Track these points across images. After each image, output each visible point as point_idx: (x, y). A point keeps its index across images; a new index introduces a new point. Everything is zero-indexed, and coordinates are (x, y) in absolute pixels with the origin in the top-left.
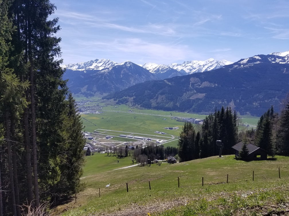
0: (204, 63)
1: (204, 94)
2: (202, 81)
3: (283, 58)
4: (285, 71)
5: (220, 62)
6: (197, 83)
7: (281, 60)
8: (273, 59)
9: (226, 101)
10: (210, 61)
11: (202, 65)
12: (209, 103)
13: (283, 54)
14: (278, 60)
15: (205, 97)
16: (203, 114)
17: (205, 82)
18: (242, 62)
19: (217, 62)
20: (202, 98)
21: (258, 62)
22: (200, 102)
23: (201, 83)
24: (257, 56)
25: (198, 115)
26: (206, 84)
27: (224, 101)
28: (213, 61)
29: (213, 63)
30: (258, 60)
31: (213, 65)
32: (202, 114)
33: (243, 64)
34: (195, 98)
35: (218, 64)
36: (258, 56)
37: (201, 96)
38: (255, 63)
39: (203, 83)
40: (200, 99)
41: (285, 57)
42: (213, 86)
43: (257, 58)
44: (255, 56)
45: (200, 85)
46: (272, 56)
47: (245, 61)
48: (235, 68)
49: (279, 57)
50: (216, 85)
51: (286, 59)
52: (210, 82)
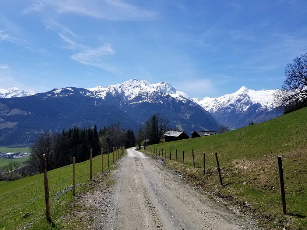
0: (7, 92)
1: (15, 123)
2: (11, 107)
3: (92, 93)
4: (96, 104)
5: (27, 92)
6: (4, 110)
7: (90, 94)
8: (84, 92)
9: (43, 130)
10: (14, 90)
11: (4, 93)
12: (23, 134)
13: (91, 90)
14: (88, 94)
15: (17, 126)
16: (16, 147)
17: (15, 109)
18: (55, 92)
19: (23, 92)
20: (13, 128)
21: (72, 94)
22: (10, 132)
23: (10, 111)
24: (69, 87)
25: (8, 149)
26: (16, 111)
27: (41, 131)
28: (18, 91)
29: (18, 93)
30: (71, 91)
31: (19, 95)
32: (14, 147)
33: (57, 94)
34: (3, 128)
35: (24, 94)
36: (71, 87)
37: (11, 125)
38: (69, 94)
39: (12, 111)
40: (10, 129)
41: (93, 92)
42: (26, 114)
43: (70, 89)
44: (68, 87)
45: (8, 113)
46: (83, 89)
47: (59, 91)
48: (48, 97)
49: (89, 92)
50: (30, 113)
51: (95, 93)
52: (22, 109)
